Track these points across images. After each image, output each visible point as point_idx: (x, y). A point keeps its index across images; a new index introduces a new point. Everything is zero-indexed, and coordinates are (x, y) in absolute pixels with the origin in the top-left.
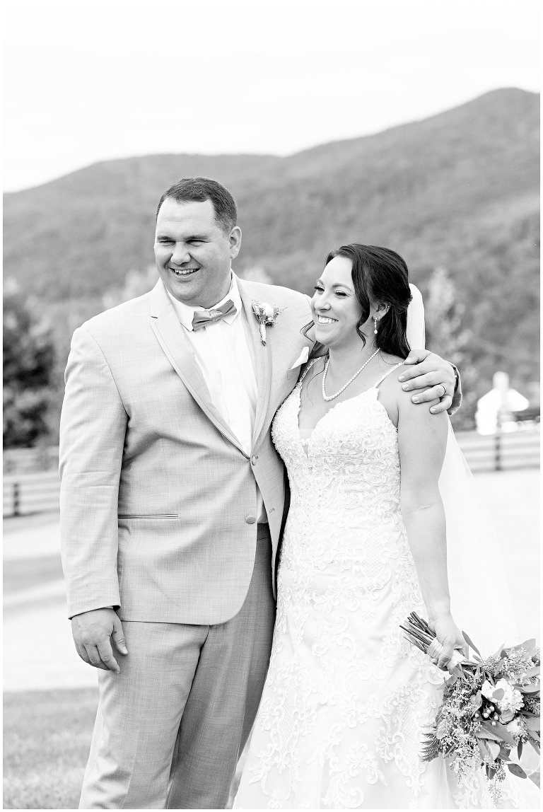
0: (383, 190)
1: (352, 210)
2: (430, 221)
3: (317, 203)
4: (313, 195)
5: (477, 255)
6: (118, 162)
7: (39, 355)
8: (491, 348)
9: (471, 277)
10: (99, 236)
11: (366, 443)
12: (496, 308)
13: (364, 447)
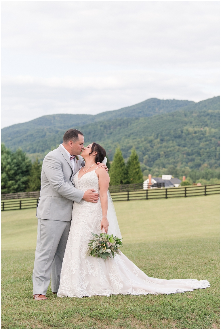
0: (120, 125)
1: (112, 130)
2: (132, 134)
3: (102, 128)
4: (101, 126)
5: (145, 143)
6: (50, 116)
7: (27, 167)
8: (148, 168)
9: (143, 148)
10: (44, 136)
11: (92, 181)
12: (149, 157)
13: (91, 181)
